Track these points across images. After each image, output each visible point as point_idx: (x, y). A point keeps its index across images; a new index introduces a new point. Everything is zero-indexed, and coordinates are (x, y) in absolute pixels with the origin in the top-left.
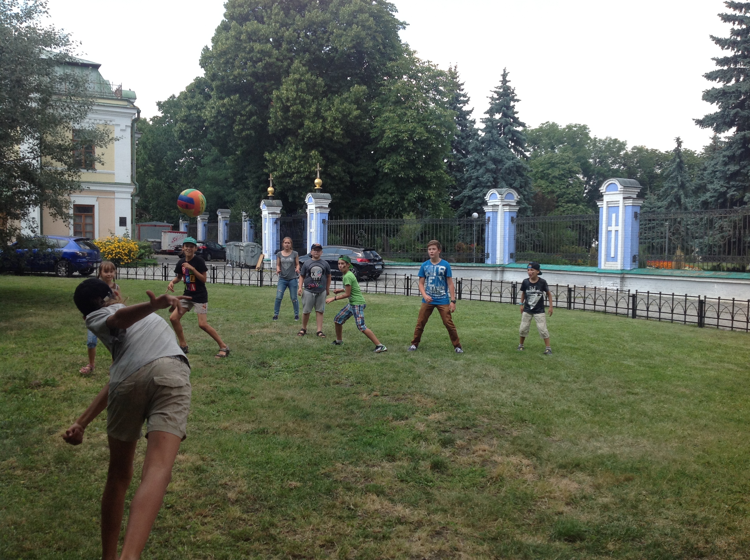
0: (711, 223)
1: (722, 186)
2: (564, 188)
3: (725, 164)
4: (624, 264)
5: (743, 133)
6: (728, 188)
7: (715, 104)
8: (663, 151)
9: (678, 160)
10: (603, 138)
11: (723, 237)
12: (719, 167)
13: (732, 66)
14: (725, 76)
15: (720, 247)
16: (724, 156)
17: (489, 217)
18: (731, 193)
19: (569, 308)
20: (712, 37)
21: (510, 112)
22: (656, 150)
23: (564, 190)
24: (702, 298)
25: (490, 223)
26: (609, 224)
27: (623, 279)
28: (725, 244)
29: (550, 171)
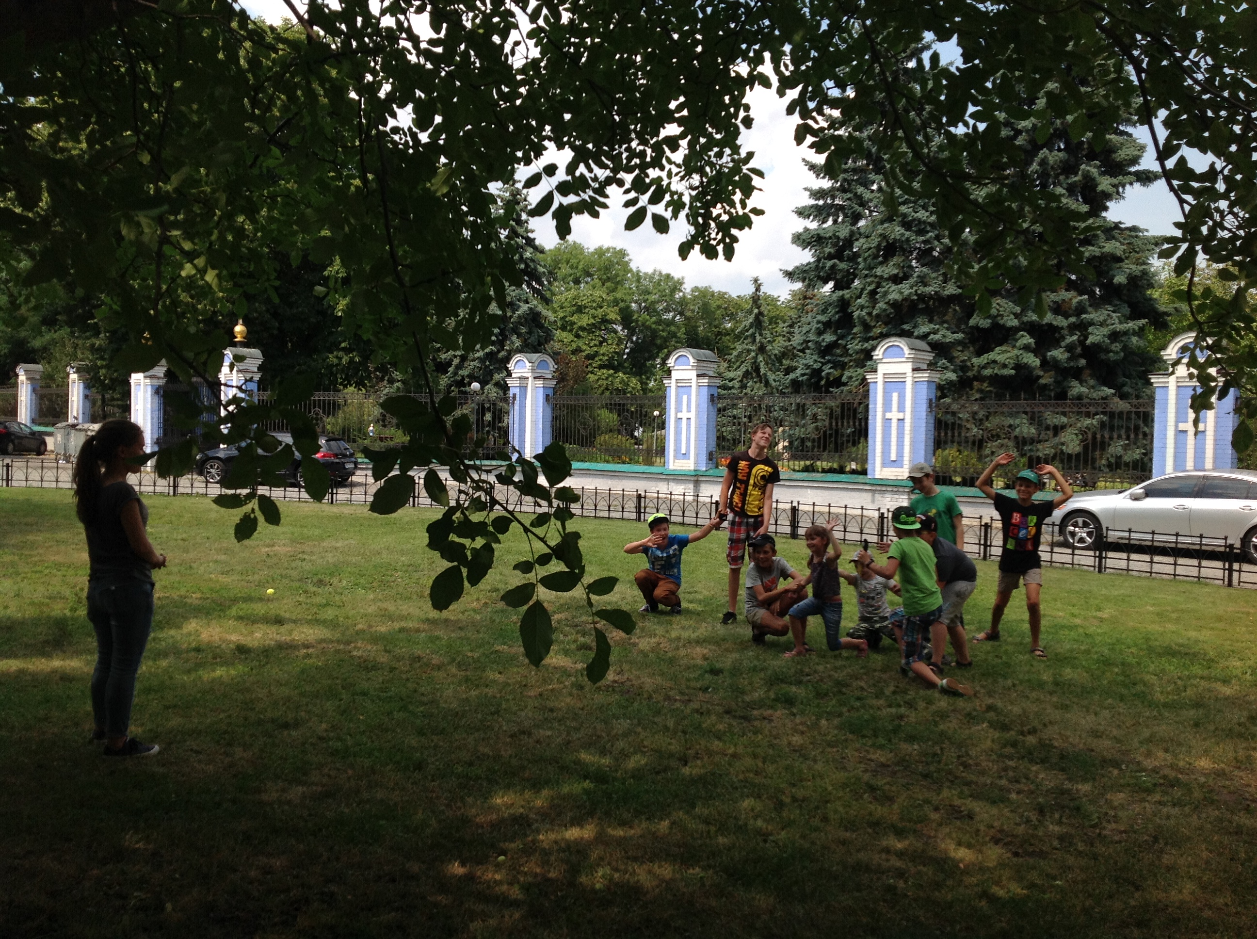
0: (801, 410)
1: (816, 361)
2: (595, 345)
3: (820, 333)
4: (696, 463)
5: (841, 293)
6: (823, 364)
7: (807, 250)
8: (734, 295)
9: (756, 311)
10: (650, 271)
11: (817, 428)
12: (812, 337)
13: (829, 201)
14: (821, 214)
15: (814, 441)
16: (818, 322)
17: (515, 395)
18: (827, 369)
19: (639, 519)
20: (804, 160)
21: (520, 230)
22: (725, 293)
23: (595, 349)
24: (795, 504)
25: (517, 402)
26: (678, 409)
27: (697, 483)
28: (819, 438)
29: (575, 318)
